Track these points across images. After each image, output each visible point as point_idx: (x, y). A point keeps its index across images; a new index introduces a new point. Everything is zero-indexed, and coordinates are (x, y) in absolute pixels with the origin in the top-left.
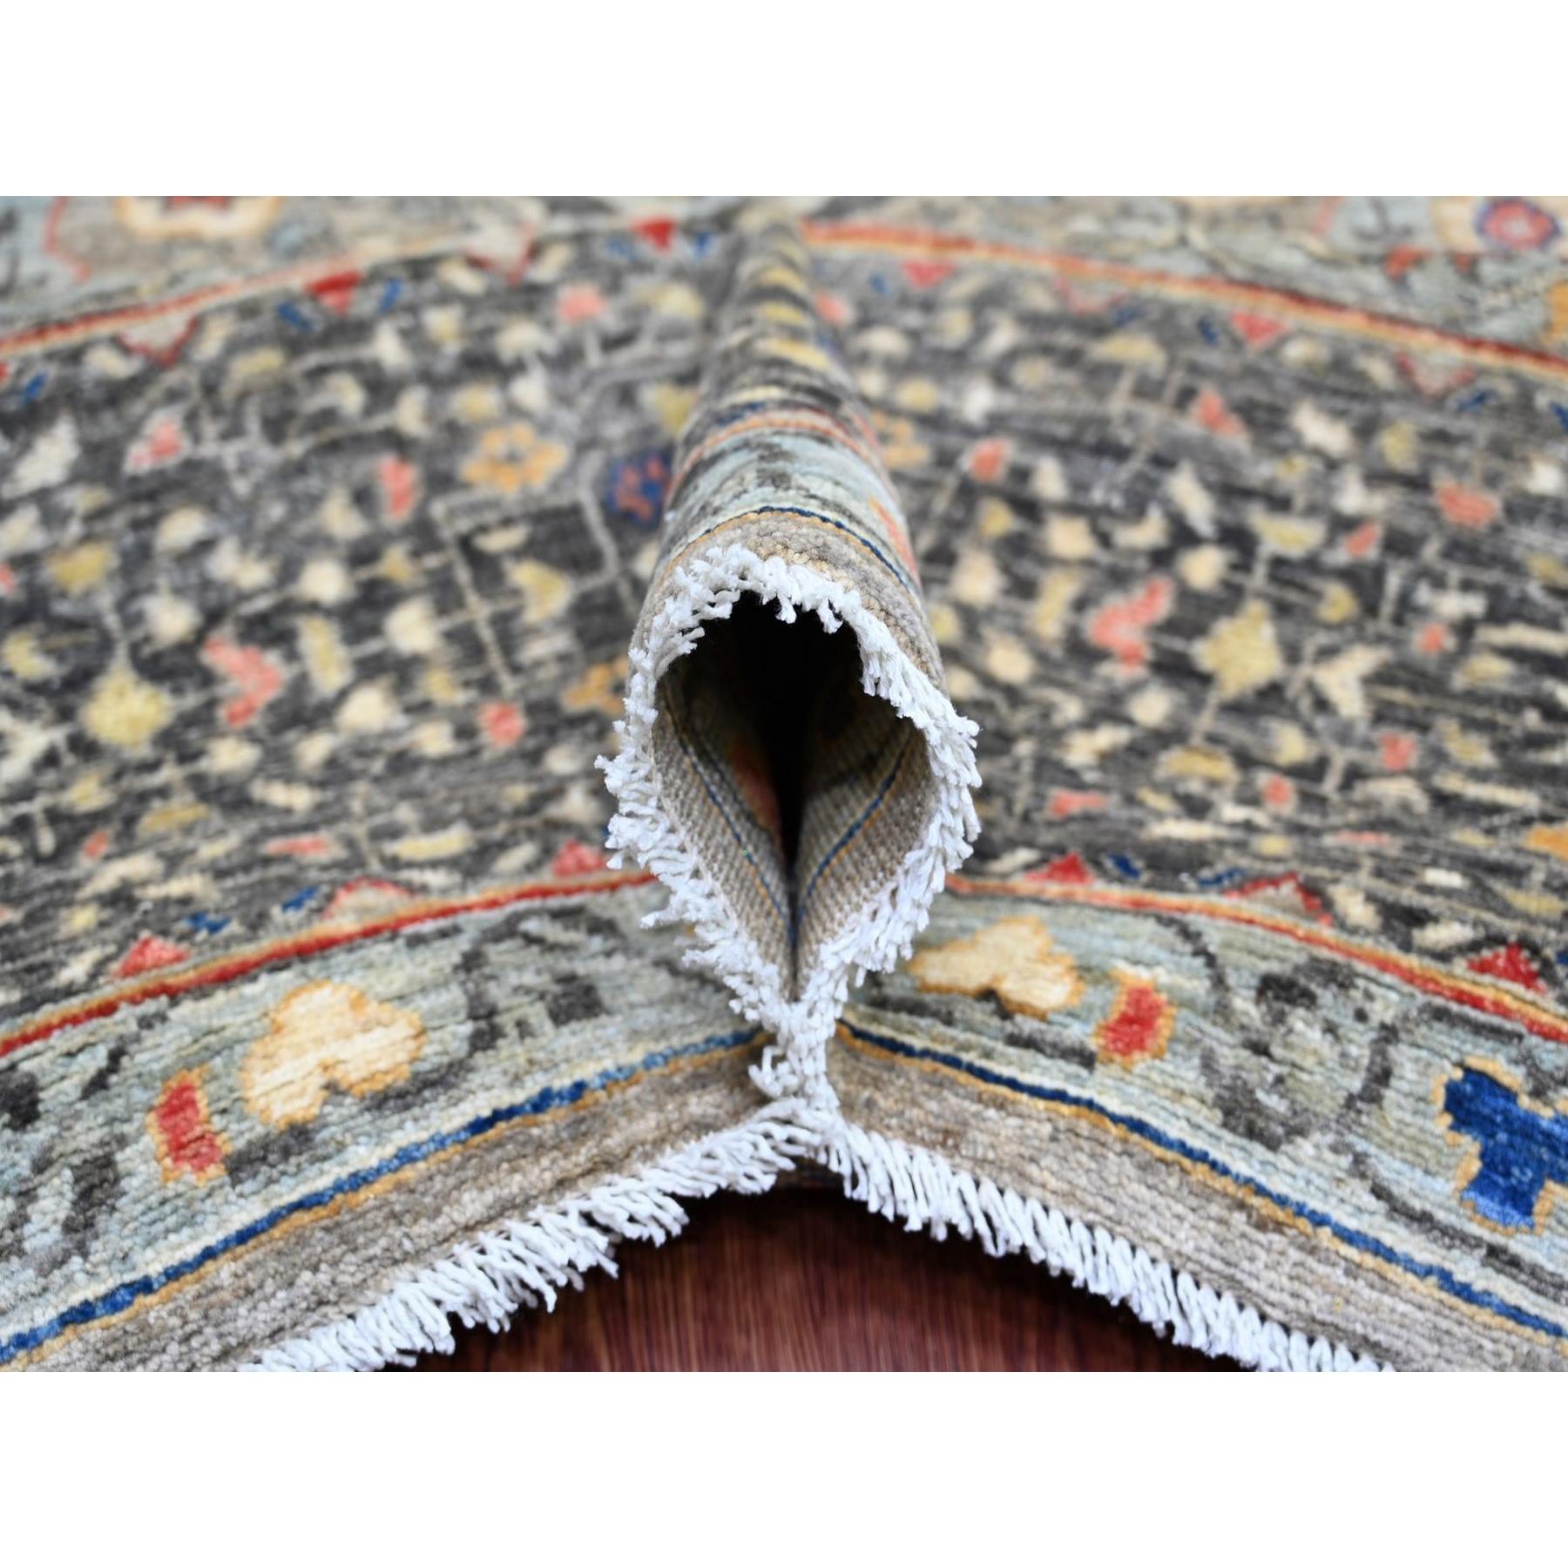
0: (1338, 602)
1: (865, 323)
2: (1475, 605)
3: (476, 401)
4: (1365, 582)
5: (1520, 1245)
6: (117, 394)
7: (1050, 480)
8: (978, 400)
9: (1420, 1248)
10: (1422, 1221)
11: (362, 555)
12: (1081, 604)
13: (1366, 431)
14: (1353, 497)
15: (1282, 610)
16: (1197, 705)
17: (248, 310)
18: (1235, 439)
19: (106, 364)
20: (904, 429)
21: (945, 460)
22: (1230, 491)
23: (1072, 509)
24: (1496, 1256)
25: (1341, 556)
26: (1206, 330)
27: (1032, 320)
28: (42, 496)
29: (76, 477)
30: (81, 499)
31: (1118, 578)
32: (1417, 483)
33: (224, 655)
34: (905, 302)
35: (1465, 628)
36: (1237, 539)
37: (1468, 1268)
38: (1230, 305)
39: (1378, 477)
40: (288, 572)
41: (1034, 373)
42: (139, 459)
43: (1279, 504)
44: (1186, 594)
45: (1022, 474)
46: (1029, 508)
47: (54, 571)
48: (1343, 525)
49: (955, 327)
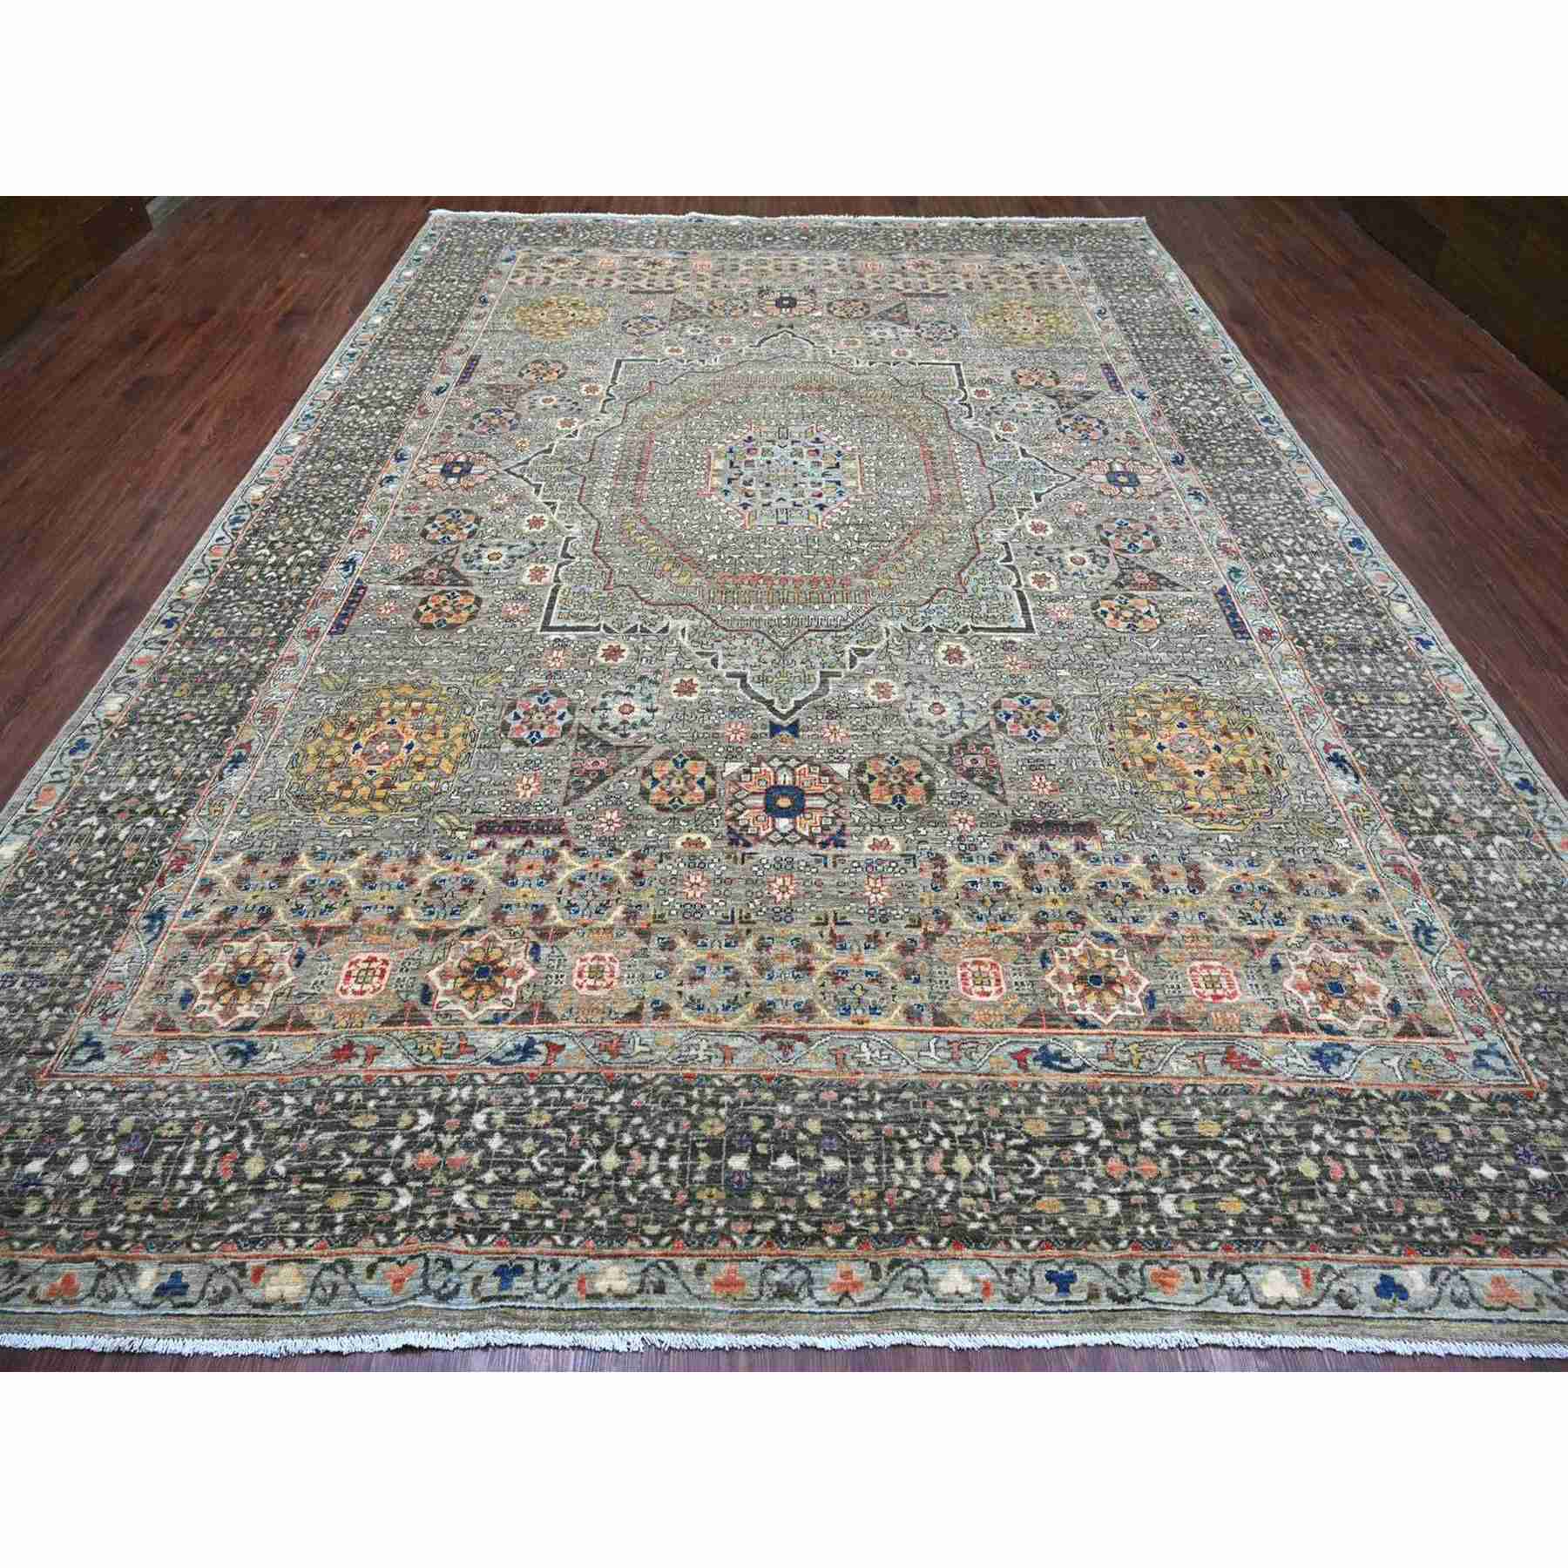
0: (976, 1144)
1: (841, 1098)
2: (1003, 1136)
3: (710, 1111)
4: (978, 1136)
5: (1071, 1298)
6: (635, 1087)
7: (904, 1132)
8: (879, 1115)
9: (1053, 1308)
10: (1052, 1303)
11: (671, 1139)
12: (924, 1161)
13: (965, 1101)
14: (969, 1117)
15: (966, 1150)
16: (958, 1182)
17: (669, 1076)
18: (939, 1111)
19: (636, 1079)
20: (865, 1126)
21: (878, 1133)
22: (943, 1123)
23: (911, 1137)
24: (1069, 1303)
25: (971, 1132)
26: (923, 1087)
27: (883, 1091)
28: (612, 1104)
29: (620, 1102)
30: (619, 1107)
31: (930, 1151)
32: (981, 1110)
33: (634, 1153)
34: (850, 1089)
35: (1003, 1143)
36: (949, 1134)
37: (1063, 1308)
38: (926, 1078)
39: (972, 1111)
40: (654, 1138)
41: (889, 1105)
42: (634, 1102)
43: (955, 1123)
44: (945, 1152)
45: (898, 1132)
46: (902, 1140)
47: (609, 1120)
48: (970, 1124)
49: (865, 1096)
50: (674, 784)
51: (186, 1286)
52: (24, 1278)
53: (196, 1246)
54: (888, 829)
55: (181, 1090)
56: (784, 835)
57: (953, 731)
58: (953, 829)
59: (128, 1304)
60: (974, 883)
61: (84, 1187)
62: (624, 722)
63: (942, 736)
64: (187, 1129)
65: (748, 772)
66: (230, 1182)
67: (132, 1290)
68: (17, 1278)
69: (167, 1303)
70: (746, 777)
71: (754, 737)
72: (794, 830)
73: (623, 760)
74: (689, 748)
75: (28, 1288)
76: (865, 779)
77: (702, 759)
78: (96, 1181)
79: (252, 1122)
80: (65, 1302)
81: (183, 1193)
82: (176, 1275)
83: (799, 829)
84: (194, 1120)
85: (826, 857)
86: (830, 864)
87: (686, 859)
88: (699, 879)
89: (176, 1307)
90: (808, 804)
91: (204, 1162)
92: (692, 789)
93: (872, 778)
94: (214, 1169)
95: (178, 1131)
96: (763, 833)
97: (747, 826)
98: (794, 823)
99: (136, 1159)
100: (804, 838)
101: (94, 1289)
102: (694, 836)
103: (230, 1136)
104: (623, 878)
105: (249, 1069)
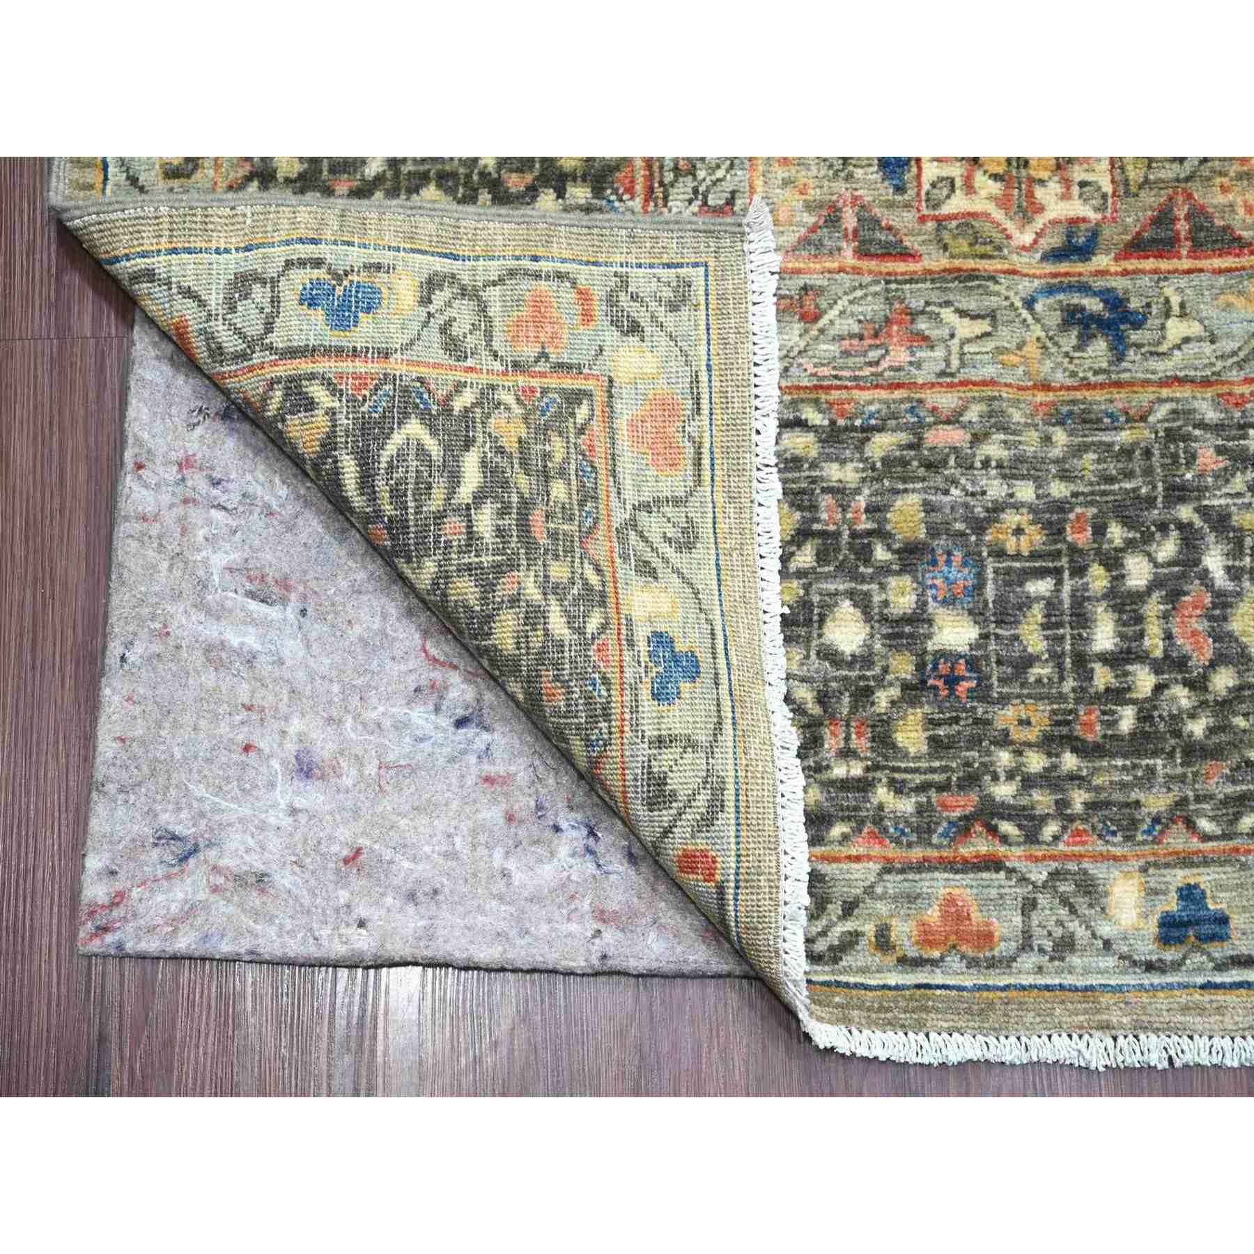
51: (1223, 920)
52: (849, 909)
53: (1205, 825)
55: (996, 422)
59: (1110, 962)
61: (881, 682)
64: (1055, 531)
66: (1213, 665)
67: (1105, 930)
68: (835, 909)
69: (1197, 959)
75: (869, 929)
78: (903, 667)
79: (1204, 512)
80: (973, 963)
81: (1118, 695)
82: (1189, 894)
84: (1061, 507)
89: (1220, 967)
91: (1139, 619)
94: (1169, 636)
95: (1034, 538)
99: (977, 614)
101: (1027, 935)
103: (1167, 549)
105: (1135, 365)
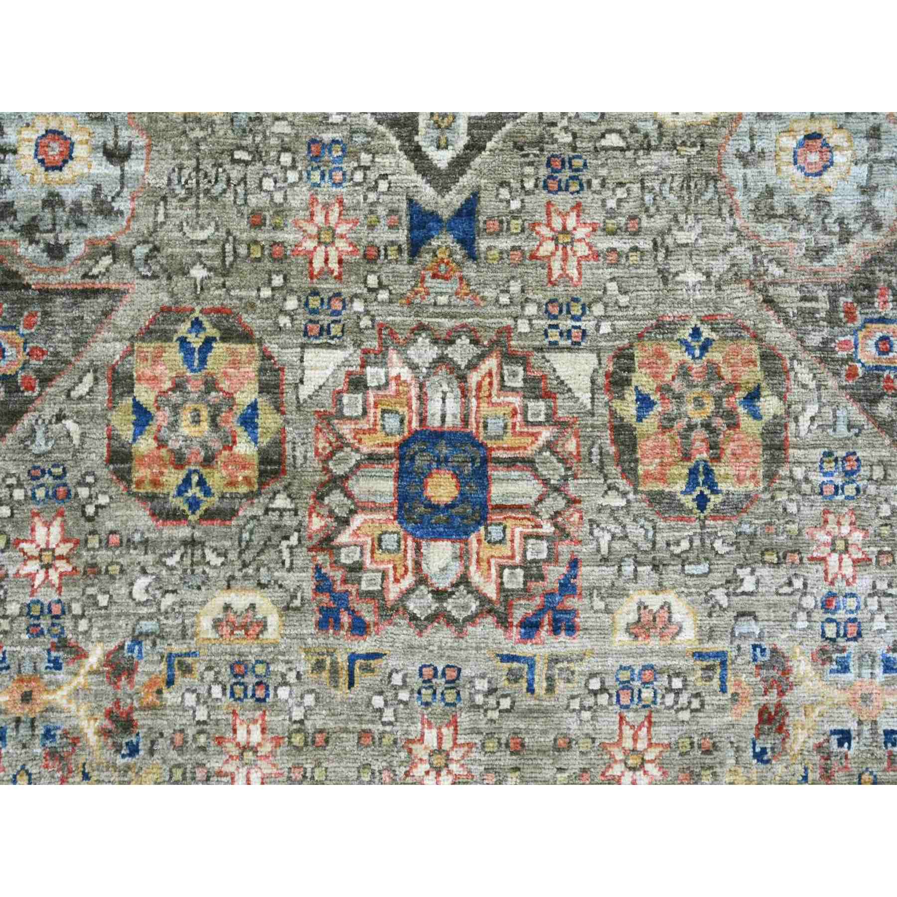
50: (186, 429)
54: (672, 574)
56: (440, 595)
57: (845, 237)
58: (814, 573)
60: (845, 737)
62: (53, 201)
63: (818, 253)
65: (357, 383)
70: (352, 403)
71: (371, 256)
72: (464, 580)
73: (61, 342)
74: (215, 297)
76: (628, 408)
77: (246, 337)
83: (476, 578)
85: (531, 663)
86: (540, 686)
87: (226, 676)
88: (256, 737)
90: (498, 492)
92: (230, 443)
93: (645, 403)
96: (393, 592)
97: (357, 568)
98: (463, 556)
100: (487, 607)
102: (240, 600)
104: (90, 729)
